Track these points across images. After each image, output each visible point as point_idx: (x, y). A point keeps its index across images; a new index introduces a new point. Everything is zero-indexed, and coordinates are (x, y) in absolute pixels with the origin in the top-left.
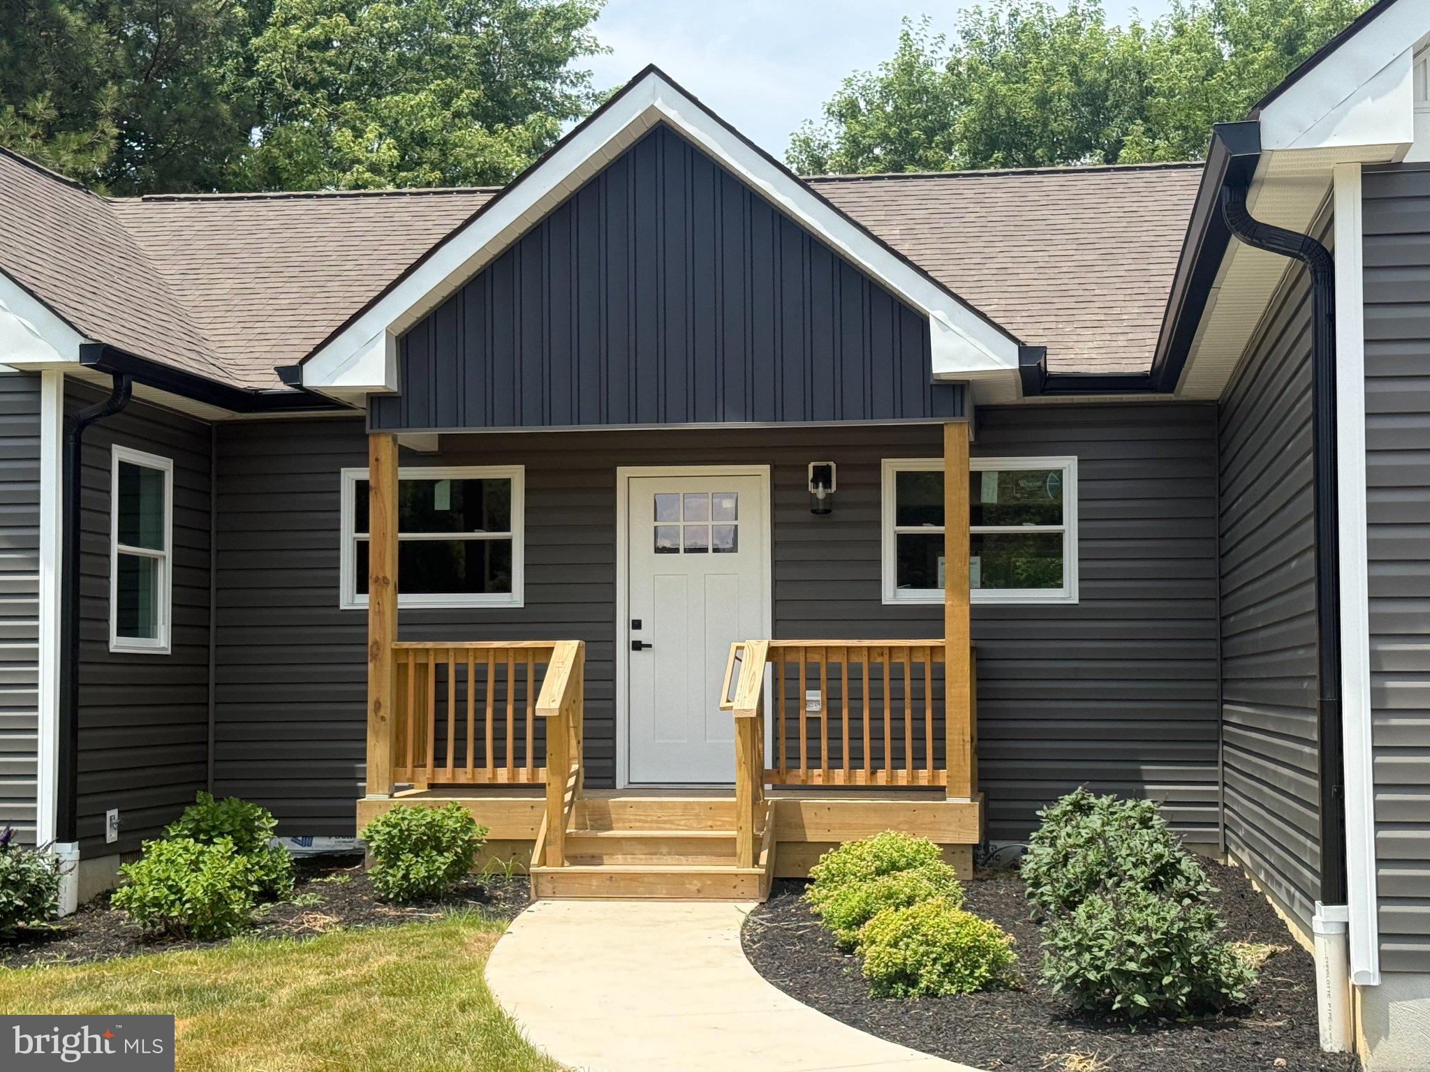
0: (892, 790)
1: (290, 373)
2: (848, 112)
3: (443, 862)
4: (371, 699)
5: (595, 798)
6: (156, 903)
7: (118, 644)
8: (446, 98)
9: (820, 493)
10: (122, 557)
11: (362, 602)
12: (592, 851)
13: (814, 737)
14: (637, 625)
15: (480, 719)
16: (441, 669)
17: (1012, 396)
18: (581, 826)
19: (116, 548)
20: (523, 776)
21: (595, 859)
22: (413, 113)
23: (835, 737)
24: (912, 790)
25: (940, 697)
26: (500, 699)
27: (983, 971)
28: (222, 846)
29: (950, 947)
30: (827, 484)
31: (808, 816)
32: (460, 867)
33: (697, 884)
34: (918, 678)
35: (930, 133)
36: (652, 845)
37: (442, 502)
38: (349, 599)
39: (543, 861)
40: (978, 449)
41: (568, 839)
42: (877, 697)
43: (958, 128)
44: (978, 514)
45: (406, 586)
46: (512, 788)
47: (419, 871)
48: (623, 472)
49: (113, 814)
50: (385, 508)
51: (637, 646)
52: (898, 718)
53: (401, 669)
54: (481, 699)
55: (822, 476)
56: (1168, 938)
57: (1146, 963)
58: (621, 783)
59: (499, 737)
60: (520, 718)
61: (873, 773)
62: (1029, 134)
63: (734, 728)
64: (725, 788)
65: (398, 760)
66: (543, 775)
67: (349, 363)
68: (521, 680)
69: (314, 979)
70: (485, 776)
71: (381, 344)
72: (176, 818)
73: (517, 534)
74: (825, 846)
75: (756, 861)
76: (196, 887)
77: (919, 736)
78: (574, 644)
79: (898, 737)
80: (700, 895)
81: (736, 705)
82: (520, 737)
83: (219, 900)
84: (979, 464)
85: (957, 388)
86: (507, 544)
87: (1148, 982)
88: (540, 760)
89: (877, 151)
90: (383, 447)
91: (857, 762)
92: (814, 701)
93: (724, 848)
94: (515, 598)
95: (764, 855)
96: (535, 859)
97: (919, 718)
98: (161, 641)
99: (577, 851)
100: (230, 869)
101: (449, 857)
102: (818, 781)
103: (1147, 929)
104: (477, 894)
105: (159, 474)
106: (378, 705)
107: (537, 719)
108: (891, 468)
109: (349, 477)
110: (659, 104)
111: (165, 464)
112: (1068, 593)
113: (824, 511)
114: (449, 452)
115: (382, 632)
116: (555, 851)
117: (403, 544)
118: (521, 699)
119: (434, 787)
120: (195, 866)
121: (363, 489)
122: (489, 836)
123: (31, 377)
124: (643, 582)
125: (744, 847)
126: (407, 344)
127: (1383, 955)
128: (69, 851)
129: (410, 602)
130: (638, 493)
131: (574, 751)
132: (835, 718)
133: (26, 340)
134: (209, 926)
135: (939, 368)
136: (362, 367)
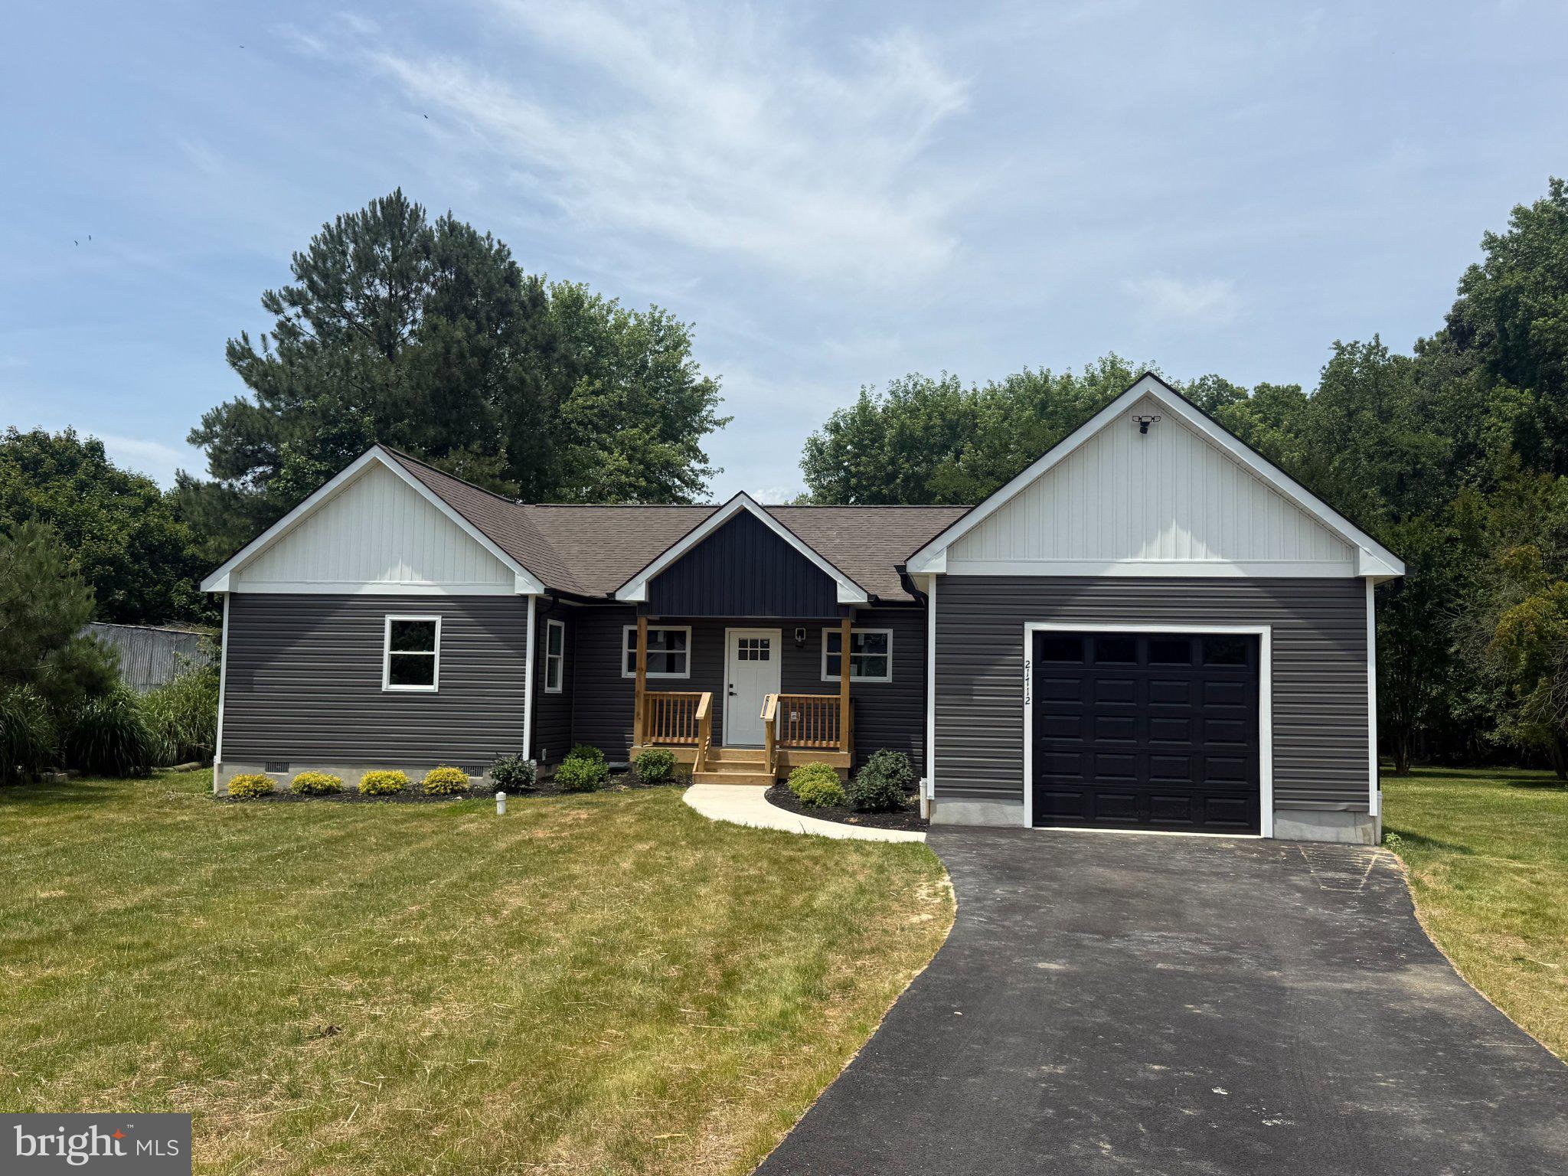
0: (821, 749)
1: (611, 595)
2: (835, 428)
3: (663, 769)
4: (636, 711)
5: (715, 749)
6: (570, 779)
7: (548, 690)
8: (647, 430)
9: (799, 640)
10: (549, 658)
11: (632, 675)
12: (714, 767)
13: (793, 729)
14: (731, 686)
15: (674, 719)
16: (661, 701)
17: (869, 607)
18: (710, 758)
19: (548, 656)
20: (690, 740)
21: (715, 770)
23: (801, 728)
24: (828, 748)
25: (838, 715)
26: (682, 712)
27: (835, 800)
28: (590, 761)
29: (826, 793)
30: (802, 637)
31: (790, 757)
32: (668, 771)
33: (750, 779)
34: (830, 709)
35: (874, 441)
36: (735, 766)
37: (662, 639)
38: (626, 674)
39: (697, 771)
40: (853, 626)
41: (706, 762)
42: (816, 715)
43: (886, 440)
44: (855, 647)
45: (651, 669)
46: (686, 745)
47: (655, 773)
48: (727, 630)
49: (544, 750)
50: (642, 640)
51: (731, 694)
52: (823, 722)
53: (646, 702)
54: (675, 713)
55: (801, 633)
56: (882, 788)
57: (876, 794)
58: (724, 744)
59: (682, 726)
60: (689, 719)
61: (814, 742)
62: (921, 443)
63: (765, 725)
64: (761, 747)
65: (645, 734)
66: (697, 741)
67: (631, 592)
68: (690, 705)
69: (630, 801)
70: (676, 740)
71: (644, 584)
72: (569, 752)
73: (688, 651)
74: (794, 767)
75: (771, 772)
76: (583, 774)
77: (831, 729)
78: (709, 694)
79: (823, 729)
80: (752, 783)
81: (766, 717)
82: (689, 726)
83: (590, 779)
84: (855, 631)
85: (847, 607)
86: (684, 654)
87: (876, 800)
88: (696, 735)
89: (849, 447)
90: (643, 621)
91: (808, 738)
92: (794, 716)
93: (761, 767)
94: (687, 675)
95: (774, 770)
96: (694, 770)
97: (831, 722)
98: (561, 688)
99: (708, 767)
100: (594, 768)
101: (665, 767)
102: (795, 745)
103: (876, 786)
104: (674, 781)
105: (560, 627)
106: (638, 714)
107: (695, 720)
108: (825, 631)
109: (626, 629)
110: (744, 504)
111: (561, 624)
112: (888, 679)
113: (801, 646)
114: (661, 622)
115: (640, 687)
116: (701, 767)
117: (649, 654)
118: (689, 713)
119: (655, 744)
120: (582, 768)
121: (633, 635)
122: (679, 761)
123: (525, 598)
124: (736, 670)
125: (768, 767)
126: (653, 585)
127: (935, 791)
128: (533, 762)
129: (650, 675)
130: (733, 638)
131: (708, 732)
132: (801, 722)
133: (525, 585)
134: (587, 787)
135: (840, 600)
136: (636, 593)
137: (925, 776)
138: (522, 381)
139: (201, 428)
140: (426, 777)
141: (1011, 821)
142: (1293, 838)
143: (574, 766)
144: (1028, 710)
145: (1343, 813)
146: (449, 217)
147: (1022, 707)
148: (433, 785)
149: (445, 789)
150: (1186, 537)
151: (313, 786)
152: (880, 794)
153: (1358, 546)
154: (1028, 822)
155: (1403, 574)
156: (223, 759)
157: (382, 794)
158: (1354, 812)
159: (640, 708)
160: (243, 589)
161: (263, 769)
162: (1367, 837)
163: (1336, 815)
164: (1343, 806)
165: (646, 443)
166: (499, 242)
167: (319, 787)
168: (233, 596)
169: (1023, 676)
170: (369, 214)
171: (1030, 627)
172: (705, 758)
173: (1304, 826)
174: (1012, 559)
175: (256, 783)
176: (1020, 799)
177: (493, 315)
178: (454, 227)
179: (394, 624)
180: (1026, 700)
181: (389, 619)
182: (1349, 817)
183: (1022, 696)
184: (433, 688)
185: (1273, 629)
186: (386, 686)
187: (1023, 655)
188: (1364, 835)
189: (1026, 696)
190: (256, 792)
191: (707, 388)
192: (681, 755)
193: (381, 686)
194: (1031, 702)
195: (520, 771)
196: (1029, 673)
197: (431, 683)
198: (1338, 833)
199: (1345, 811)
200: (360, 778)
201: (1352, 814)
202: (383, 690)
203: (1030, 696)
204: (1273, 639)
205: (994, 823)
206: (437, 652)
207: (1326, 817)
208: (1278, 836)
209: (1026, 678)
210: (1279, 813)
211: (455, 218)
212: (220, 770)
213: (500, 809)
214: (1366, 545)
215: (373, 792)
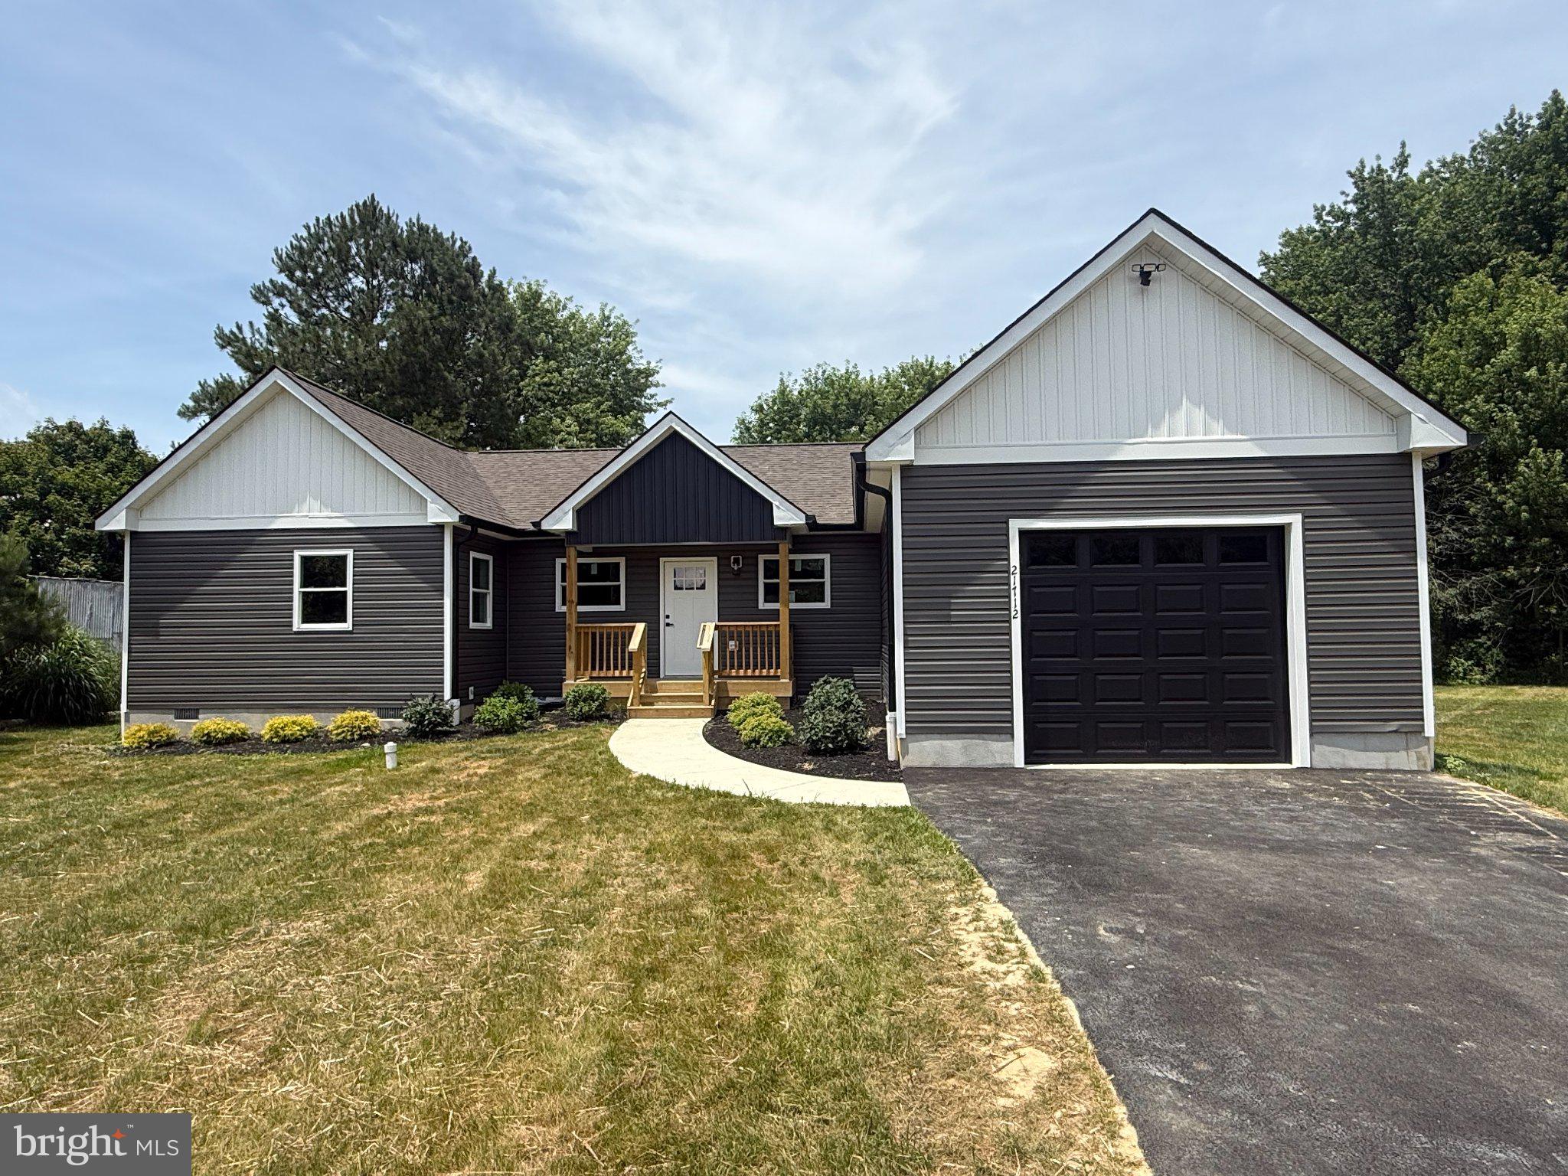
0: (760, 677)
1: (537, 524)
2: (759, 409)
3: (595, 705)
4: (567, 645)
5: (651, 681)
6: (489, 720)
7: (473, 625)
8: (598, 405)
9: (736, 568)
10: (474, 593)
11: (564, 609)
12: (650, 701)
13: (732, 658)
14: (668, 617)
15: (608, 652)
16: (594, 634)
17: (805, 532)
18: (646, 692)
19: (472, 590)
20: (625, 673)
21: (652, 704)
22: (584, 412)
23: (740, 658)
24: (768, 677)
25: (778, 643)
26: (616, 645)
27: (782, 739)
28: (512, 700)
29: (771, 731)
30: (738, 564)
31: (729, 687)
32: (601, 707)
33: (687, 712)
34: (770, 636)
35: (791, 418)
36: (672, 699)
37: (594, 571)
38: (560, 608)
39: (632, 705)
40: (791, 552)
41: (641, 696)
42: (755, 643)
43: (802, 417)
44: (793, 574)
45: (581, 602)
46: (621, 678)
47: (586, 709)
48: (662, 560)
49: (471, 688)
50: (573, 573)
51: (668, 625)
52: (763, 650)
53: (578, 634)
54: (609, 645)
55: (736, 561)
56: (840, 725)
57: (833, 733)
58: (662, 676)
59: (615, 658)
60: (623, 652)
61: (754, 671)
62: (830, 419)
63: (702, 655)
64: (700, 678)
65: (578, 668)
66: (632, 673)
67: (557, 522)
68: (623, 637)
69: (547, 746)
70: (610, 674)
71: (571, 513)
72: (495, 690)
73: (622, 583)
74: (734, 698)
75: (710, 704)
76: (504, 714)
77: (770, 657)
78: (644, 624)
79: (763, 657)
80: (690, 716)
81: (703, 647)
82: (623, 659)
83: (512, 719)
84: (792, 557)
85: (784, 529)
86: (619, 586)
87: (833, 740)
88: (630, 668)
89: (771, 425)
90: (572, 552)
91: (748, 667)
92: (732, 645)
93: (699, 699)
94: (622, 607)
95: (713, 702)
96: (629, 704)
97: (770, 651)
98: (489, 624)
99: (644, 701)
100: (516, 708)
101: (597, 703)
102: (734, 674)
103: (832, 722)
104: (607, 717)
105: (487, 562)
106: (570, 648)
107: (629, 652)
108: (762, 558)
109: (559, 562)
110: (674, 425)
111: (490, 558)
112: (826, 605)
113: (737, 574)
114: (596, 553)
115: (571, 621)
116: (636, 701)
117: (579, 588)
118: (623, 645)
119: (592, 678)
120: (503, 707)
121: (564, 566)
122: (612, 696)
123: (441, 527)
124: (670, 601)
125: (706, 699)
126: (580, 513)
127: (907, 728)
128: (456, 702)
129: (582, 608)
130: (668, 567)
131: (644, 664)
132: (740, 651)
133: (439, 514)
134: (509, 729)
135: (777, 522)
136: (563, 522)
137: (893, 709)
138: (481, 356)
139: (191, 404)
140: (335, 722)
141: (999, 760)
142: (1335, 766)
143: (498, 707)
144: (1016, 625)
145: (1393, 735)
146: (418, 220)
147: (1009, 622)
148: (340, 731)
149: (353, 734)
150: (1199, 415)
151: (213, 734)
152: (837, 733)
153: (1410, 413)
154: (1019, 761)
155: (1464, 444)
156: (128, 707)
157: (285, 742)
158: (1406, 733)
159: (571, 640)
160: (144, 527)
161: (172, 717)
162: (1422, 762)
163: (1384, 737)
164: (1393, 726)
165: (598, 416)
166: (461, 239)
167: (220, 735)
168: (134, 535)
169: (1008, 584)
170: (348, 218)
171: (1016, 525)
172: (640, 690)
173: (1346, 752)
174: (992, 443)
175: (151, 733)
176: (1011, 733)
177: (454, 298)
178: (423, 229)
179: (305, 560)
180: (1013, 613)
181: (297, 555)
182: (1400, 740)
183: (1009, 609)
184: (347, 626)
185: (1304, 517)
186: (298, 625)
187: (1008, 560)
188: (1418, 759)
189: (1013, 609)
190: (151, 743)
191: (648, 373)
192: (613, 690)
193: (291, 626)
194: (1019, 615)
195: (434, 713)
196: (1015, 581)
197: (344, 620)
198: (1387, 758)
199: (1395, 732)
200: (262, 724)
201: (1403, 736)
202: (295, 629)
203: (1019, 608)
204: (1305, 530)
205: (979, 763)
206: (349, 589)
207: (1374, 740)
208: (1317, 764)
209: (1012, 586)
210: (1317, 737)
211: (424, 221)
212: (127, 720)
213: (390, 762)
214: (1419, 411)
215: (275, 740)
